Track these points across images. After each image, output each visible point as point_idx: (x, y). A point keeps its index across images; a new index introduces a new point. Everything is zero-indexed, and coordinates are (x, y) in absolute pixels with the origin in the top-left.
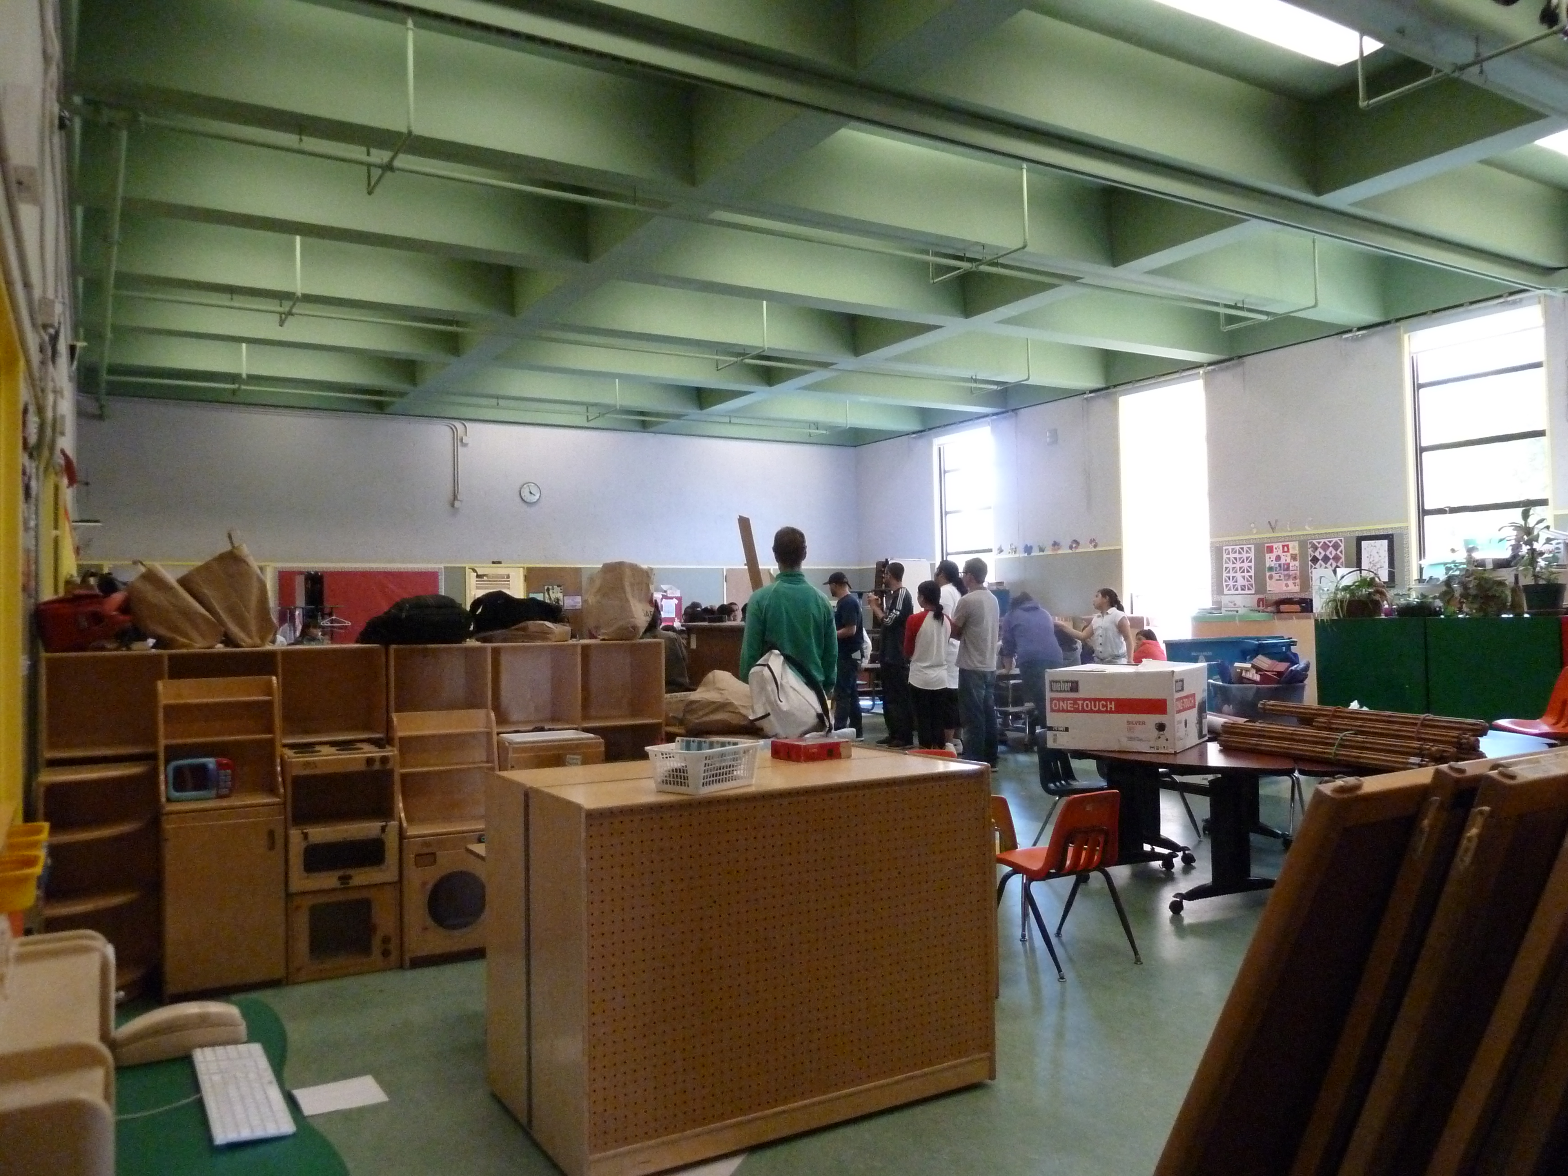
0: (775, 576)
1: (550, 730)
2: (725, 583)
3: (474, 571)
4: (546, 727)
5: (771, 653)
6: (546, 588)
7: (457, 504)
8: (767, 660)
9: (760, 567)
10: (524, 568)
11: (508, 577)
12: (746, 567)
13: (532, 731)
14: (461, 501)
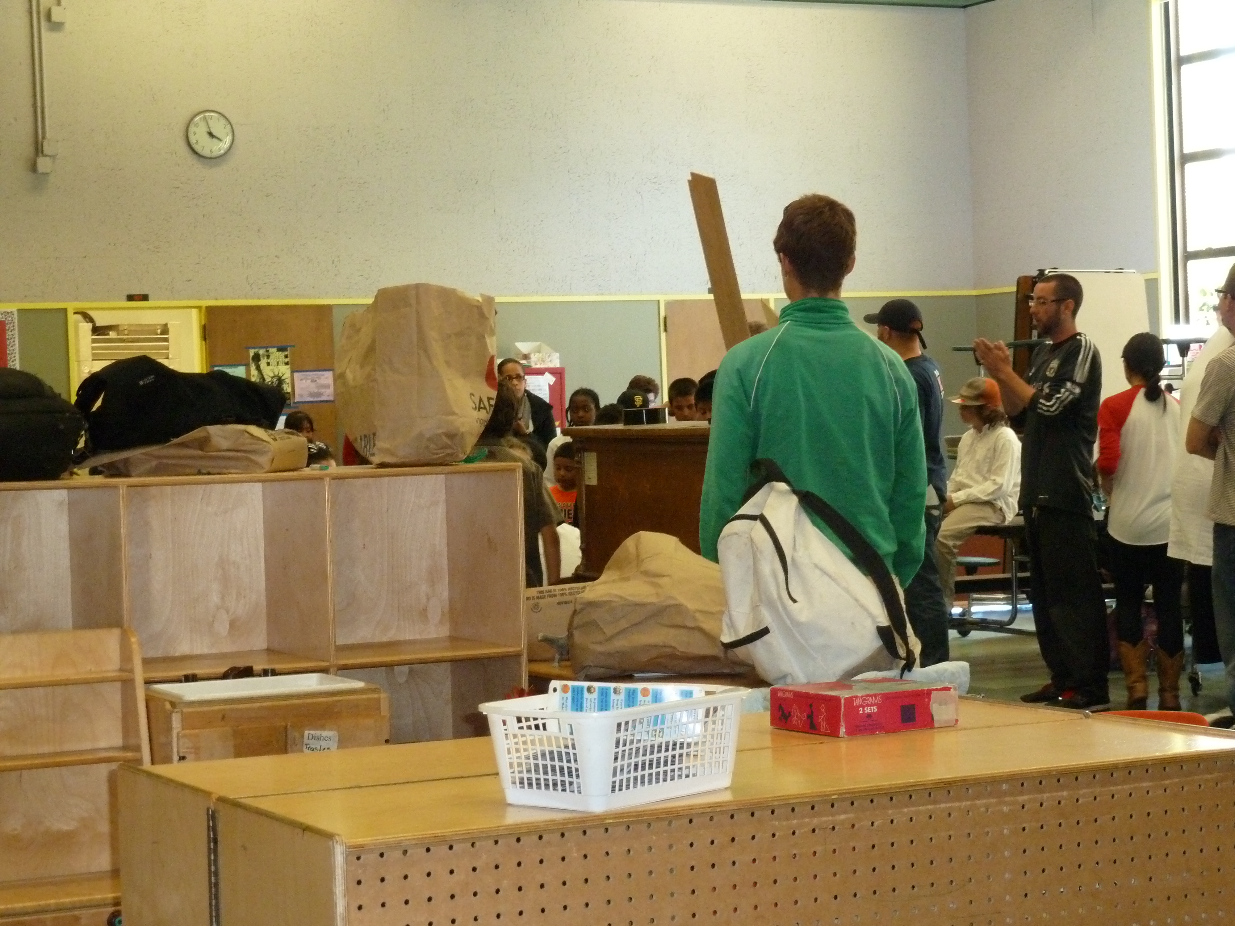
0: (778, 313)
1: (265, 673)
2: (663, 335)
3: (88, 318)
4: (257, 668)
5: (772, 489)
6: (252, 352)
7: (43, 164)
8: (763, 505)
9: (744, 296)
10: (199, 308)
11: (165, 330)
12: (711, 297)
13: (225, 676)
14: (53, 157)
